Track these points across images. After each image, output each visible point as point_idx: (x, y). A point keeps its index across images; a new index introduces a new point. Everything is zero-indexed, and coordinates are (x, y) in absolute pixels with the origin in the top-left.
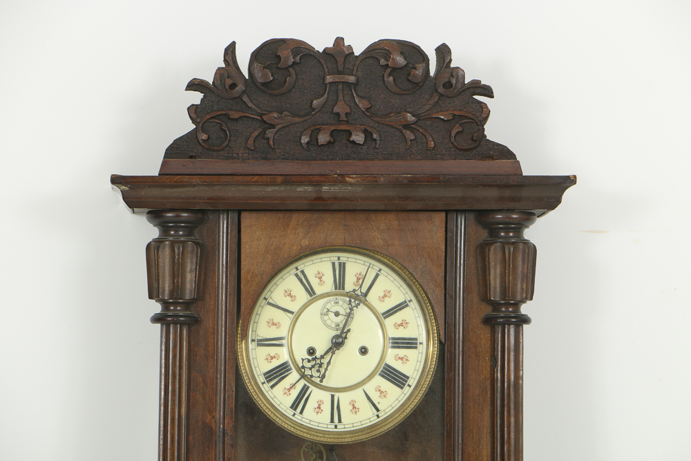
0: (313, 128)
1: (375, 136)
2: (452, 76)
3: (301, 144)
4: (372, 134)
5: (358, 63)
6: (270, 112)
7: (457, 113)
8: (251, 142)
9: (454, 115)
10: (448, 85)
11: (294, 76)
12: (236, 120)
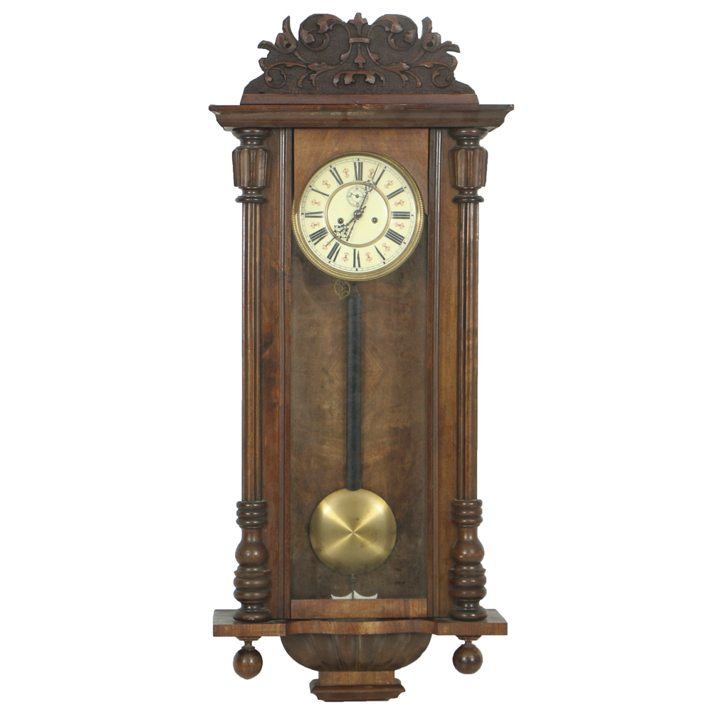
0: (341, 73)
1: (382, 78)
2: (433, 38)
3: (333, 84)
4: (380, 77)
5: (370, 29)
6: (313, 62)
7: (436, 63)
8: (300, 82)
9: (434, 64)
10: (430, 44)
11: (328, 39)
12: (290, 68)
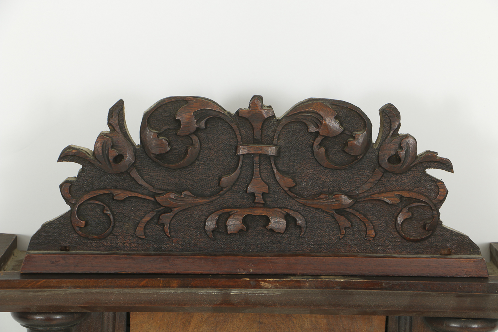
0: (221, 211)
1: (300, 222)
2: (401, 147)
3: (205, 232)
4: (296, 221)
5: (279, 129)
6: (167, 191)
7: (406, 194)
8: (140, 229)
9: (401, 197)
10: (395, 159)
11: (198, 146)
12: (123, 201)
